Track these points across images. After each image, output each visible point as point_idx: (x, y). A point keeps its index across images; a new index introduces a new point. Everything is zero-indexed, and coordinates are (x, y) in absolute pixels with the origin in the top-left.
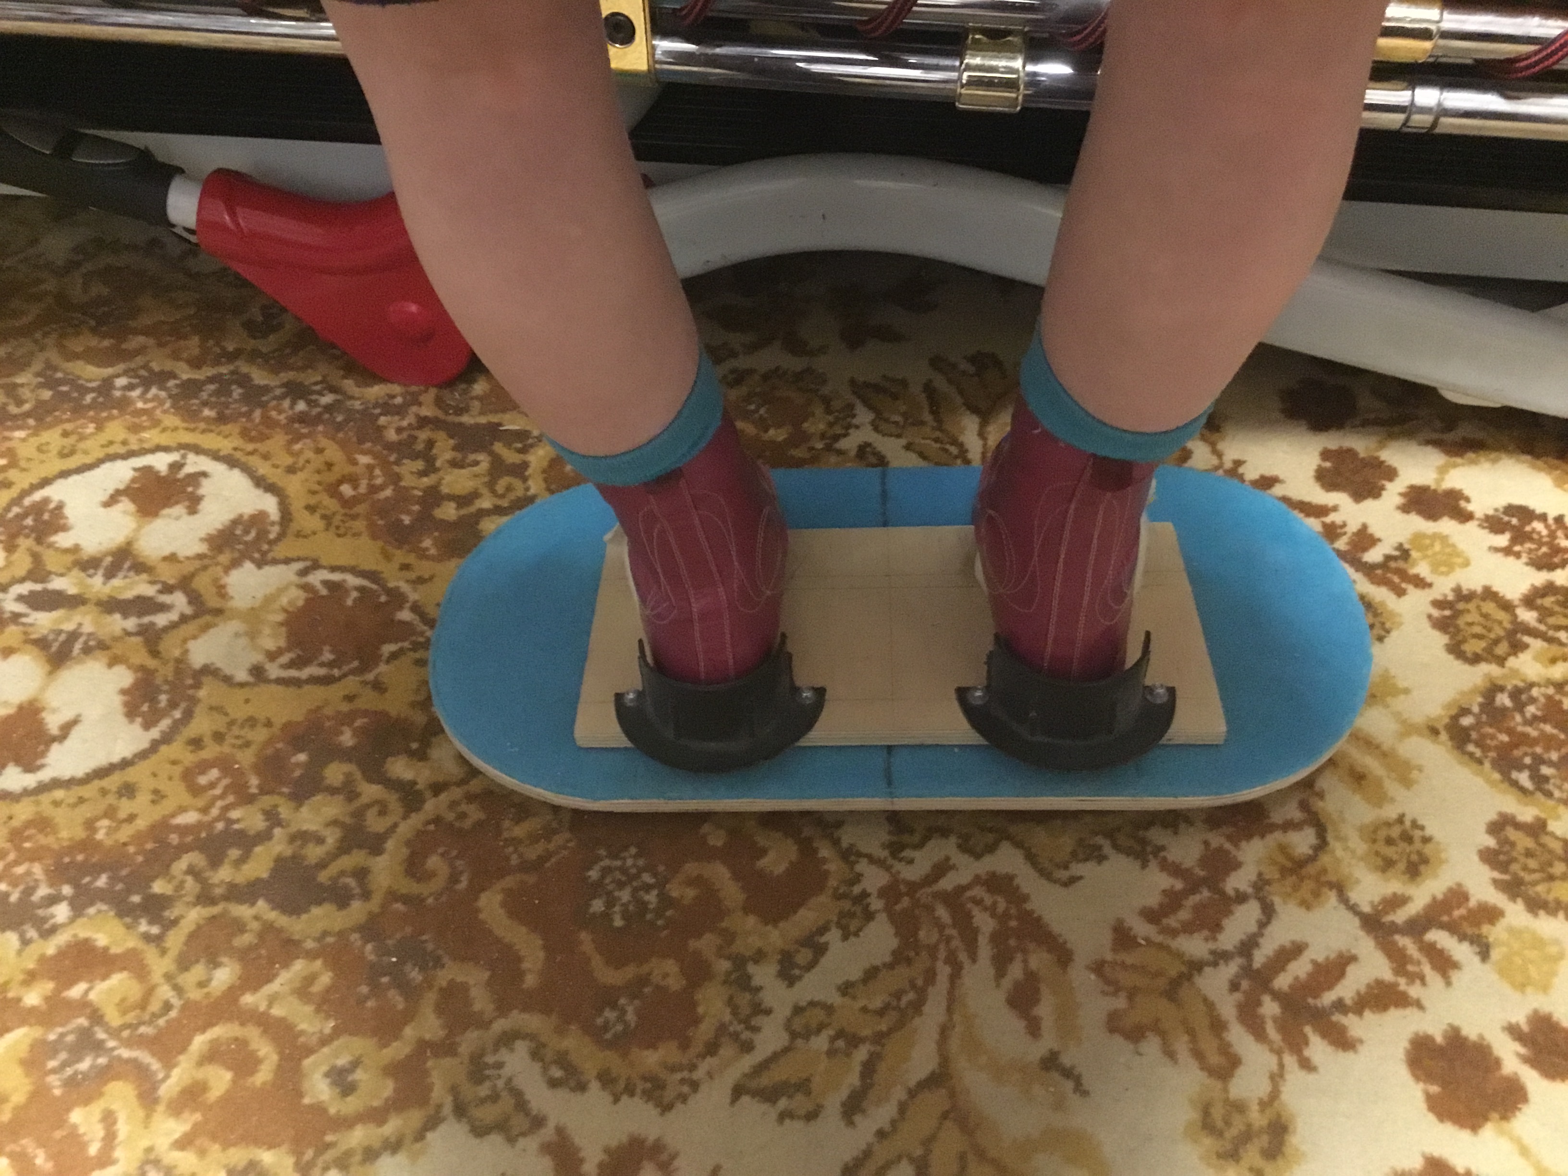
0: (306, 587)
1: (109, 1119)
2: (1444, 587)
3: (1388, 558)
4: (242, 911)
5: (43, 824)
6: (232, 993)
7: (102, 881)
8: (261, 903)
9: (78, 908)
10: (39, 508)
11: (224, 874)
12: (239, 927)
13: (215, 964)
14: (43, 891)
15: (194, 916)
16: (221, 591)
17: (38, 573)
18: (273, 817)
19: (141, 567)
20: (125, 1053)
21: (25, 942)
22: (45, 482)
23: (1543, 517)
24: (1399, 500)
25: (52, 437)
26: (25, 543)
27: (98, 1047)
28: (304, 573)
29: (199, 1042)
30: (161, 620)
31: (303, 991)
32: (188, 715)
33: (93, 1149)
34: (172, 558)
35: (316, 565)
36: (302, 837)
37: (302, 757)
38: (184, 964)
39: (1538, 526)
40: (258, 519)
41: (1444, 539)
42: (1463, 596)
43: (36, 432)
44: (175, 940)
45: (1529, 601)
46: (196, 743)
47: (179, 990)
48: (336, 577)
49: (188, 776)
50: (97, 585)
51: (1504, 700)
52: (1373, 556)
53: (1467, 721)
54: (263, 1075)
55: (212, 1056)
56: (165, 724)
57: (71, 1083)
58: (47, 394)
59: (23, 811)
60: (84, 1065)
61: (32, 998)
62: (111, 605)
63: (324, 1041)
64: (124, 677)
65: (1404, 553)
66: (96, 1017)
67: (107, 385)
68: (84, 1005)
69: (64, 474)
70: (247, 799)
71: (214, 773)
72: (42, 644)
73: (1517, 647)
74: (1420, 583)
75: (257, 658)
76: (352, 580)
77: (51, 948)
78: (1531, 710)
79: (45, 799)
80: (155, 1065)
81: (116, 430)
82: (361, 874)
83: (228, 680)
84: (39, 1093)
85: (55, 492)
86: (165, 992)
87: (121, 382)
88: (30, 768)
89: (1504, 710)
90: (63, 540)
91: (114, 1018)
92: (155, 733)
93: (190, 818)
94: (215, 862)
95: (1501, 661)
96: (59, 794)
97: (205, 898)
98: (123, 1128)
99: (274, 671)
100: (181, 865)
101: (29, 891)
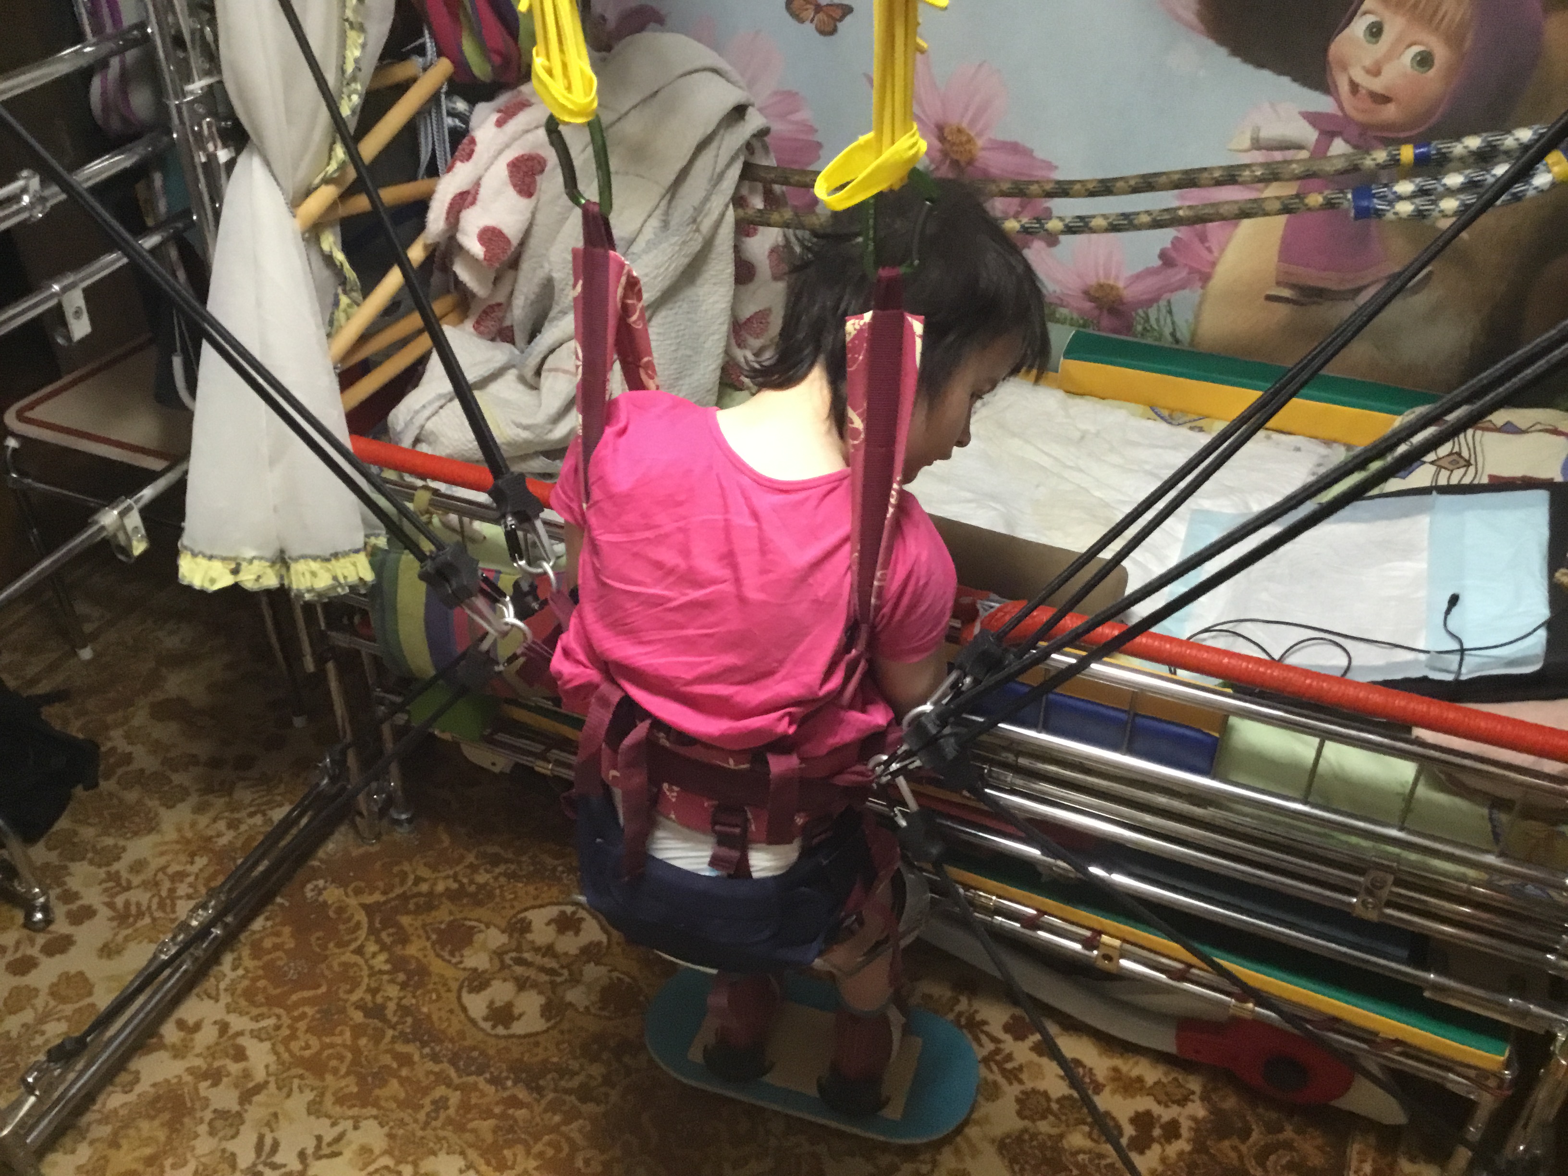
0: (610, 978)
1: (515, 1155)
2: (1029, 1085)
3: (1014, 1068)
4: (567, 1098)
5: (507, 1049)
6: (558, 1126)
7: (524, 1075)
8: (573, 1098)
9: (515, 1083)
10: (523, 920)
11: (563, 1083)
12: (564, 1102)
13: (554, 1114)
14: (504, 1074)
15: (551, 1096)
16: (581, 973)
17: (519, 949)
18: (582, 1068)
19: (555, 956)
20: (523, 1136)
21: (497, 1091)
22: (526, 910)
23: (1084, 1067)
24: (1031, 1044)
25: (531, 889)
26: (516, 935)
27: (515, 1132)
28: (610, 971)
29: (546, 1138)
30: (559, 979)
31: (580, 1131)
32: (561, 1021)
33: (509, 1163)
34: (566, 954)
35: (614, 970)
36: (590, 1076)
37: (596, 1046)
38: (545, 1111)
39: (1081, 1070)
40: (599, 943)
41: (1040, 1066)
42: (1034, 1091)
43: (526, 885)
44: (544, 1102)
45: (1059, 1101)
46: (562, 1032)
47: (542, 1119)
48: (622, 976)
49: (558, 1044)
50: (539, 960)
51: (1026, 1137)
52: (1009, 1066)
53: (1008, 1141)
54: (563, 1154)
55: (549, 1144)
56: (553, 1021)
57: (505, 1141)
58: (532, 868)
59: (503, 1043)
60: (510, 1136)
61: (497, 1110)
62: (542, 969)
63: (584, 1149)
64: (542, 1000)
65: (1020, 1068)
66: (516, 1121)
67: (554, 869)
68: (512, 1117)
69: (533, 907)
70: (575, 1058)
71: (566, 1045)
72: (517, 979)
73: (1044, 1117)
74: (1021, 1082)
75: (587, 1003)
76: (627, 980)
77: (506, 1094)
78: (1035, 1143)
79: (510, 1041)
80: (531, 1143)
81: (555, 891)
82: (607, 1095)
83: (577, 1010)
84: (495, 1142)
85: (530, 915)
86: (538, 1119)
87: (560, 868)
88: (507, 1027)
89: (1024, 1141)
90: (529, 937)
91: (521, 1124)
92: (549, 1024)
93: (555, 1060)
94: (562, 1077)
95: (1034, 1121)
96: (514, 1040)
97: (555, 1090)
98: (519, 1158)
99: (593, 1010)
100: (549, 1077)
101: (501, 1073)
